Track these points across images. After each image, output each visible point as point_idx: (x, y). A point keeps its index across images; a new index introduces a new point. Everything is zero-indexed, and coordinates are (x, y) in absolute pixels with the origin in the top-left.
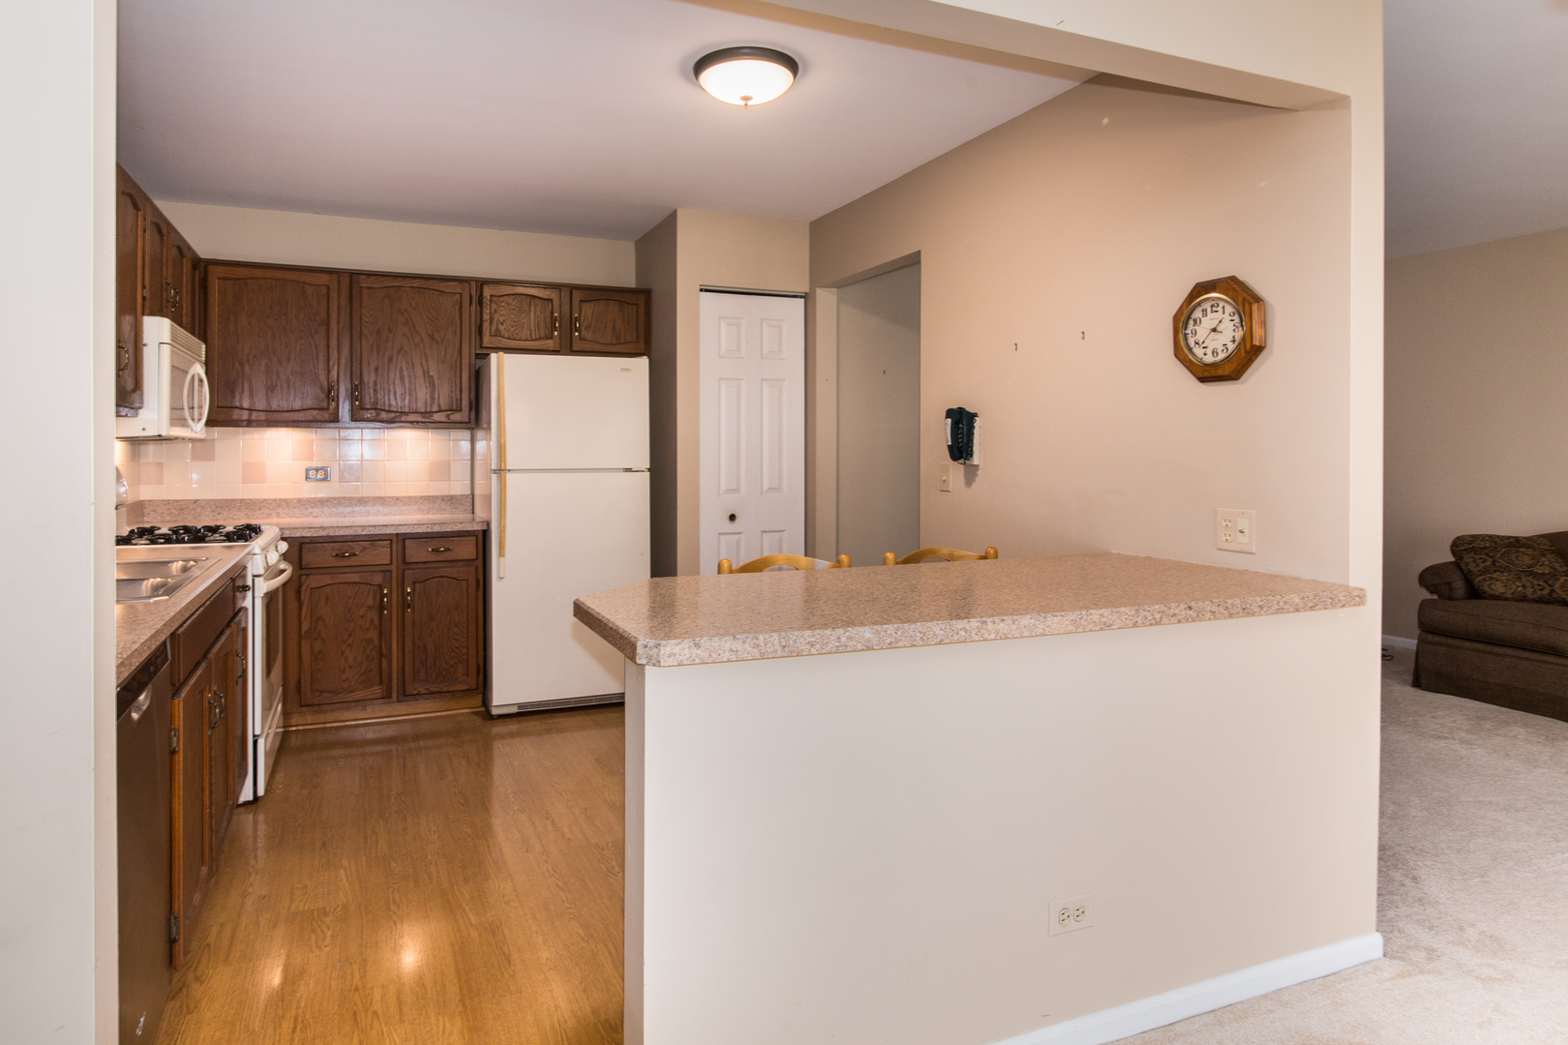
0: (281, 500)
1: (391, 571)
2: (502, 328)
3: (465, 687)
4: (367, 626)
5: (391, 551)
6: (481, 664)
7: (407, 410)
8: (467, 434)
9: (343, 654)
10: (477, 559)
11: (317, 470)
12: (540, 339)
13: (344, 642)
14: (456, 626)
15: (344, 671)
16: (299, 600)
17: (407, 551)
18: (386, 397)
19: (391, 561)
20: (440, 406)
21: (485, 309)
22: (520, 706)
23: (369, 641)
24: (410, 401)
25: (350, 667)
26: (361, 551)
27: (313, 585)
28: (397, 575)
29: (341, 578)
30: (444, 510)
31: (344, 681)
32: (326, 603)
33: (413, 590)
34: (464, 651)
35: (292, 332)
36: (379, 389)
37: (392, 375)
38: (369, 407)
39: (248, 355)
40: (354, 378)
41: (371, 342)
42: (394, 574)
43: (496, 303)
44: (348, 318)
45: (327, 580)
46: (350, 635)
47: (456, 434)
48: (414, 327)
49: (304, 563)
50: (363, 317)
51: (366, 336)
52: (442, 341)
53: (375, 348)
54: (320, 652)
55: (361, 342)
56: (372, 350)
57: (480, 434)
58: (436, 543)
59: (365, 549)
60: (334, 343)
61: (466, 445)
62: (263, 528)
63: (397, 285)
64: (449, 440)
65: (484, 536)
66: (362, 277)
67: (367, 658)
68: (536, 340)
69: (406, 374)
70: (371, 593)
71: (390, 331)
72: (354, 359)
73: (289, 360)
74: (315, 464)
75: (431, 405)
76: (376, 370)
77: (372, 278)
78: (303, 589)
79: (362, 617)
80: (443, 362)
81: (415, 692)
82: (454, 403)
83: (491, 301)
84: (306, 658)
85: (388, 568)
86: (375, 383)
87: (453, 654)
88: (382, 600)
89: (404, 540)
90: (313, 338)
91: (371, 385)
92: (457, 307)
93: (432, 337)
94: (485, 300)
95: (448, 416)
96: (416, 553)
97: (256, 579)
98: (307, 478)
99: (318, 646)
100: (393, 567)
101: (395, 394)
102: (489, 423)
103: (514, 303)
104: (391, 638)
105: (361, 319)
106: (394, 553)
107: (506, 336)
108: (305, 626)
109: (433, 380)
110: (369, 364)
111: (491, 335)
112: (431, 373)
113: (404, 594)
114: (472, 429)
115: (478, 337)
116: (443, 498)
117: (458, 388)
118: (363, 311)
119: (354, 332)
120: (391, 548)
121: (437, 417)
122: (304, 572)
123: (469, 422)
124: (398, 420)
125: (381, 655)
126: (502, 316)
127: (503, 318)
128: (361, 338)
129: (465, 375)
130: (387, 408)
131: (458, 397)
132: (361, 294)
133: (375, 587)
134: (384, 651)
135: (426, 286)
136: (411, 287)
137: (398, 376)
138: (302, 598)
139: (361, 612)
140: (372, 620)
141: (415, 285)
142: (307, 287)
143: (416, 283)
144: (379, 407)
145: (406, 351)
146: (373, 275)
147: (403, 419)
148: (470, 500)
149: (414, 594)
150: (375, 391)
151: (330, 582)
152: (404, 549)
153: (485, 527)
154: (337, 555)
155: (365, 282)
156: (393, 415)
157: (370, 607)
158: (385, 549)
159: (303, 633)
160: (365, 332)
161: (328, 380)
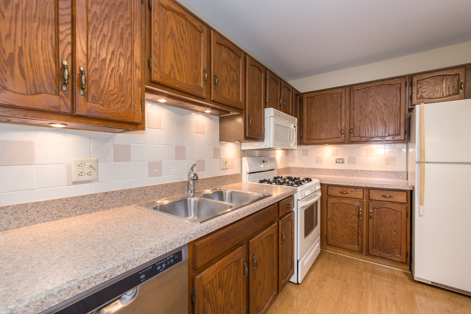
0: (327, 169)
1: (363, 202)
2: (424, 95)
3: (400, 261)
4: (353, 221)
5: (363, 193)
6: (409, 252)
7: (373, 136)
8: (405, 145)
9: (343, 230)
10: (407, 203)
11: (340, 159)
12: (449, 95)
13: (344, 225)
14: (395, 231)
15: (343, 236)
16: (327, 206)
17: (370, 195)
18: (364, 132)
19: (363, 197)
20: (389, 134)
21: (414, 87)
22: (432, 282)
23: (354, 228)
24: (375, 132)
25: (346, 235)
26: (351, 192)
27: (332, 202)
28: (366, 204)
29: (342, 201)
30: (392, 177)
31: (343, 240)
32: (337, 209)
33: (373, 211)
34: (399, 243)
35: (328, 111)
36: (361, 129)
37: (367, 122)
38: (357, 136)
39: (314, 122)
40: (351, 125)
41: (358, 111)
42: (365, 203)
43: (420, 83)
44: (349, 103)
45: (337, 201)
46: (346, 223)
47: (398, 146)
48: (377, 101)
49: (328, 193)
50: (355, 102)
51: (356, 109)
52: (391, 106)
53: (360, 113)
54: (334, 227)
55: (354, 111)
56: (358, 114)
57: (410, 145)
58: (384, 193)
59: (352, 191)
60: (343, 113)
61: (404, 150)
62: (312, 179)
63: (369, 86)
64: (395, 148)
65: (411, 193)
66: (354, 86)
67: (353, 234)
68: (447, 96)
69: (373, 121)
70: (355, 209)
71: (366, 105)
72: (351, 118)
73: (327, 121)
74: (339, 157)
75: (385, 134)
76: (360, 121)
77: (358, 86)
78: (328, 203)
79: (351, 217)
80: (391, 114)
81: (373, 254)
82: (397, 131)
83: (417, 83)
84: (329, 228)
85: (362, 200)
86: (359, 127)
87: (393, 243)
88: (359, 213)
89: (369, 190)
90: (335, 112)
91: (358, 127)
92: (398, 90)
93: (385, 105)
94: (414, 83)
95: (393, 138)
96: (375, 196)
97: (298, 201)
98: (337, 162)
99: (333, 224)
100: (365, 200)
101: (368, 130)
102: (415, 140)
103: (431, 81)
104: (363, 229)
105: (354, 102)
106: (365, 194)
107: (427, 97)
108: (329, 216)
109: (386, 122)
110: (357, 119)
111: (417, 99)
112: (385, 120)
113: (369, 212)
114: (407, 143)
115: (410, 101)
116: (392, 172)
117: (399, 125)
118: (355, 99)
119: (351, 108)
120: (363, 192)
121: (387, 138)
122: (329, 196)
123: (405, 140)
124: (369, 140)
125: (358, 235)
126: (424, 89)
127: (425, 89)
128: (354, 110)
129: (403, 119)
130: (364, 136)
131: (399, 129)
132: (354, 93)
133: (356, 207)
134: (360, 233)
135: (382, 84)
136: (376, 86)
137: (369, 123)
138: (328, 206)
139: (351, 215)
140: (355, 220)
141: (377, 84)
142: (334, 94)
143: (378, 84)
144: (361, 136)
145: (373, 112)
146: (359, 85)
147: (372, 140)
148: (406, 174)
149: (374, 213)
150: (360, 129)
151: (338, 202)
152: (369, 194)
153: (412, 189)
154: (341, 192)
155: (355, 88)
156: (367, 138)
157: (354, 214)
158: (361, 192)
159: (328, 218)
160: (355, 107)
161: (341, 127)
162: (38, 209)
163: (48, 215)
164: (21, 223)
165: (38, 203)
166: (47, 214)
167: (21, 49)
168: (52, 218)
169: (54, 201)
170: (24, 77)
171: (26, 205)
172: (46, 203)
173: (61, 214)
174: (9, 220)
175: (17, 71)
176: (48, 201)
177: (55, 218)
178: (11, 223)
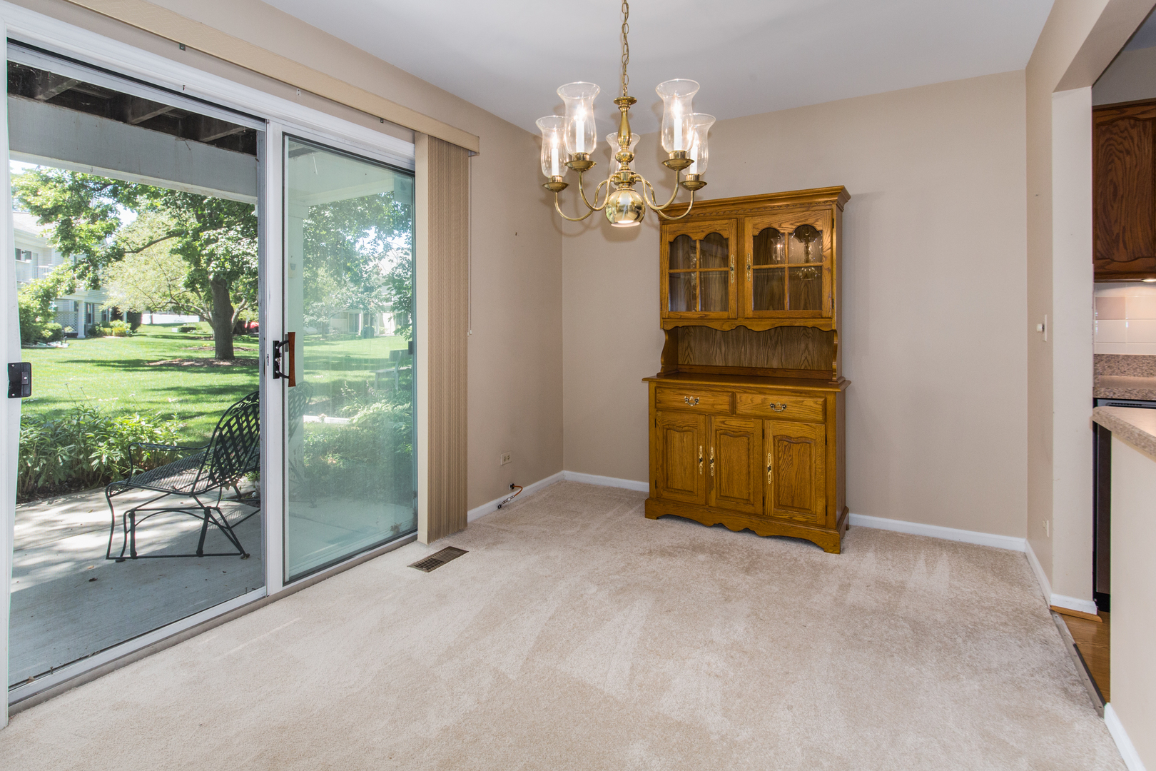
162: (1128, 362)
163: (1138, 370)
164: (1113, 372)
165: (1128, 357)
166: (1137, 368)
167: (1124, 227)
168: (1142, 374)
169: (1144, 356)
170: (1126, 248)
171: (1118, 356)
172: (1136, 357)
173: (1152, 371)
174: (1104, 367)
175: (1121, 245)
176: (1138, 356)
177: (1145, 374)
178: (1105, 370)
